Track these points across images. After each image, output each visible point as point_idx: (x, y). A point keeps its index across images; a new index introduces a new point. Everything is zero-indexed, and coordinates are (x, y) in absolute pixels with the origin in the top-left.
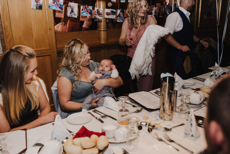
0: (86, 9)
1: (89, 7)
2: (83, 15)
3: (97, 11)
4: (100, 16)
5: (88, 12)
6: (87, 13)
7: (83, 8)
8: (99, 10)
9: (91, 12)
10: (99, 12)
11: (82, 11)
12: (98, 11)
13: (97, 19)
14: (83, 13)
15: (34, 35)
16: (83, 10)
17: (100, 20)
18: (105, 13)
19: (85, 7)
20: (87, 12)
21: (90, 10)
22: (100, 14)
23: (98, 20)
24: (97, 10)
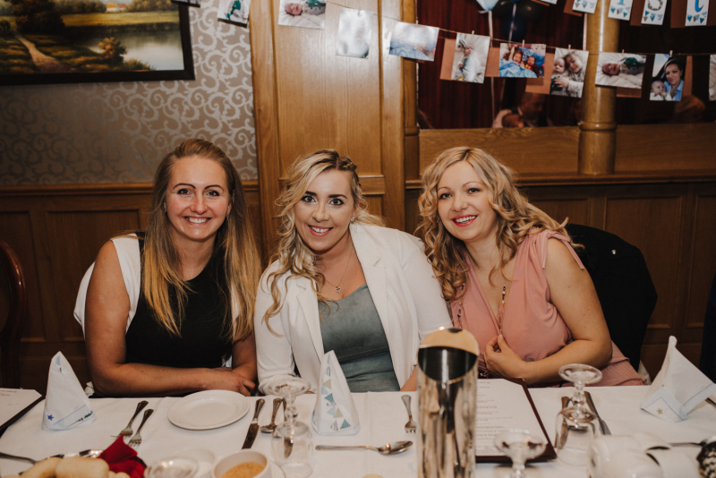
0: (518, 55)
1: (534, 46)
2: (507, 73)
3: (562, 62)
4: (574, 80)
5: (526, 63)
6: (521, 69)
7: (507, 51)
8: (573, 56)
9: (538, 63)
10: (572, 65)
11: (505, 62)
12: (569, 59)
13: (560, 89)
14: (509, 69)
15: (338, 133)
16: (507, 57)
17: (573, 92)
18: (599, 69)
19: (516, 49)
20: (522, 66)
21: (537, 58)
22: (577, 70)
23: (567, 91)
24: (565, 58)
